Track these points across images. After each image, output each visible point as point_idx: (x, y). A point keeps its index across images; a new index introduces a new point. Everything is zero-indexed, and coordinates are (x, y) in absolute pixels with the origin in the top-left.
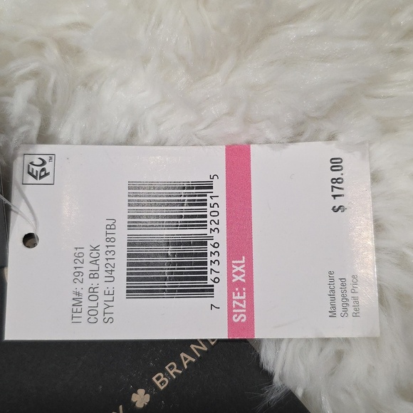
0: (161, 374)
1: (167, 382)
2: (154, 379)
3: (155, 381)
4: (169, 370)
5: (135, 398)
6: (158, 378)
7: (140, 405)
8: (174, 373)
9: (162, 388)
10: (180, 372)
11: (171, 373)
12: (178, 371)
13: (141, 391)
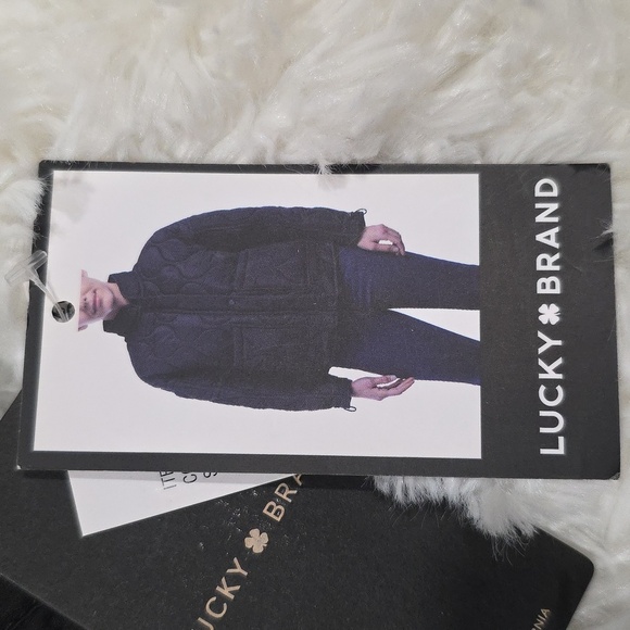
0: (272, 503)
1: (283, 509)
2: (265, 511)
3: (268, 513)
4: (280, 495)
5: (249, 543)
6: (270, 509)
7: (258, 550)
8: (288, 496)
9: (279, 519)
10: (295, 492)
11: (284, 497)
12: (291, 492)
13: (254, 532)
